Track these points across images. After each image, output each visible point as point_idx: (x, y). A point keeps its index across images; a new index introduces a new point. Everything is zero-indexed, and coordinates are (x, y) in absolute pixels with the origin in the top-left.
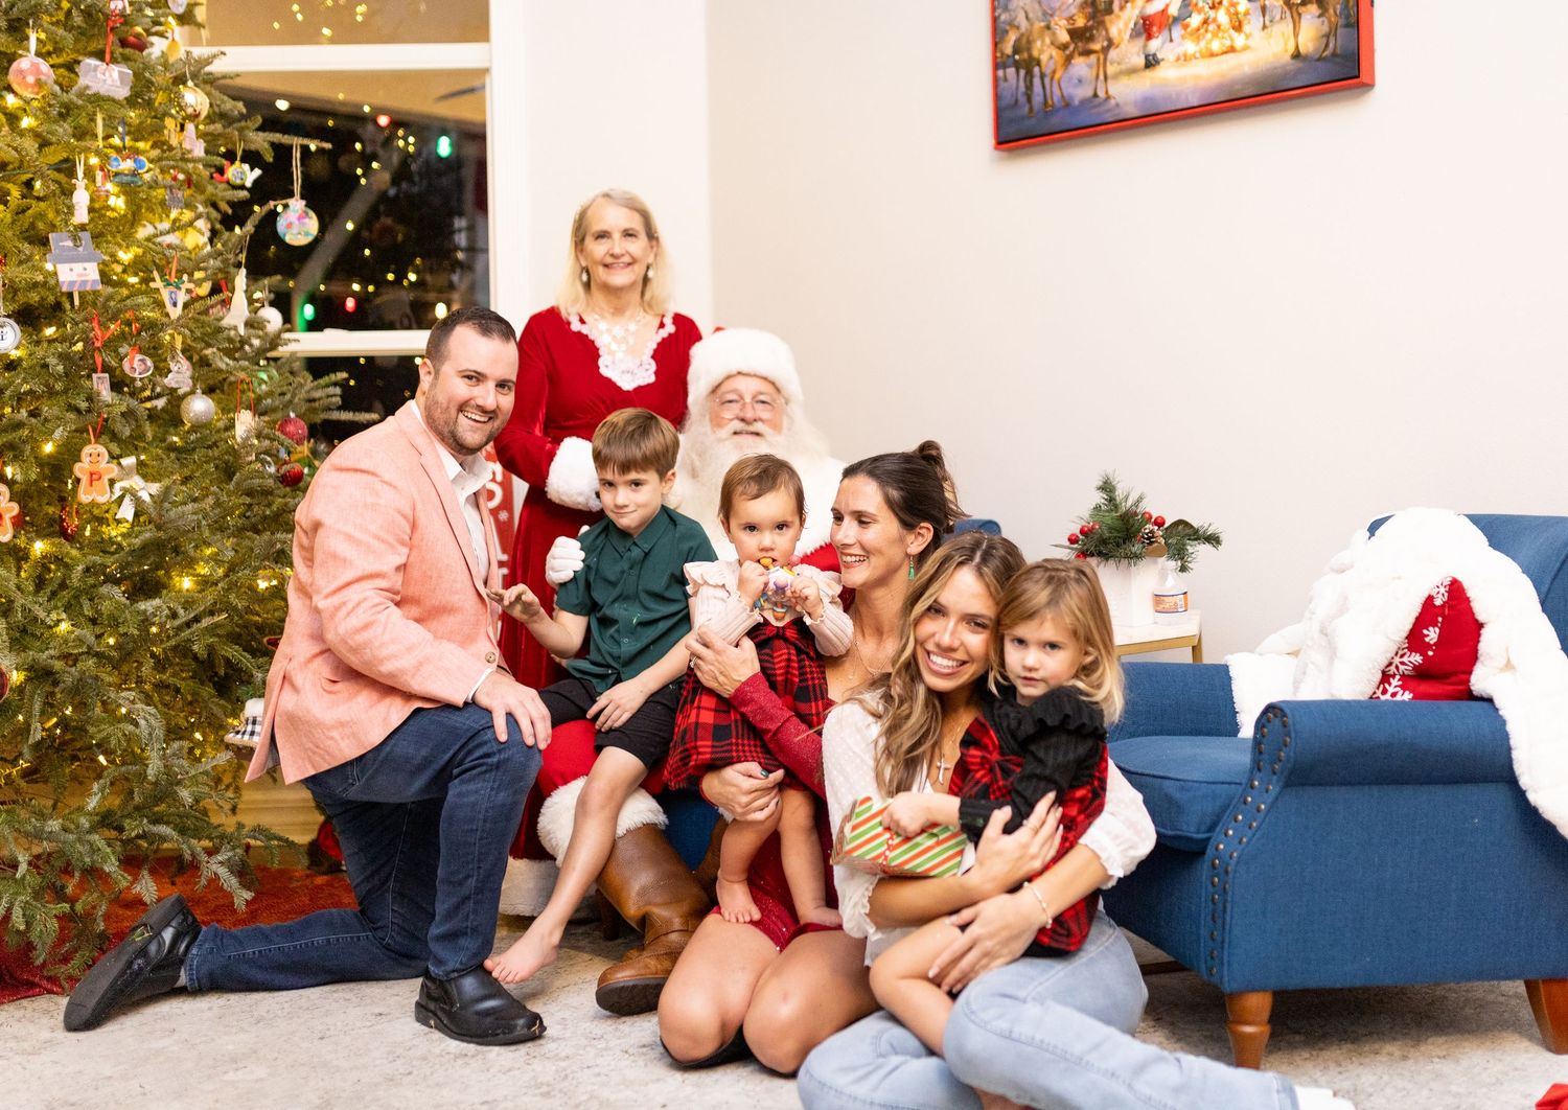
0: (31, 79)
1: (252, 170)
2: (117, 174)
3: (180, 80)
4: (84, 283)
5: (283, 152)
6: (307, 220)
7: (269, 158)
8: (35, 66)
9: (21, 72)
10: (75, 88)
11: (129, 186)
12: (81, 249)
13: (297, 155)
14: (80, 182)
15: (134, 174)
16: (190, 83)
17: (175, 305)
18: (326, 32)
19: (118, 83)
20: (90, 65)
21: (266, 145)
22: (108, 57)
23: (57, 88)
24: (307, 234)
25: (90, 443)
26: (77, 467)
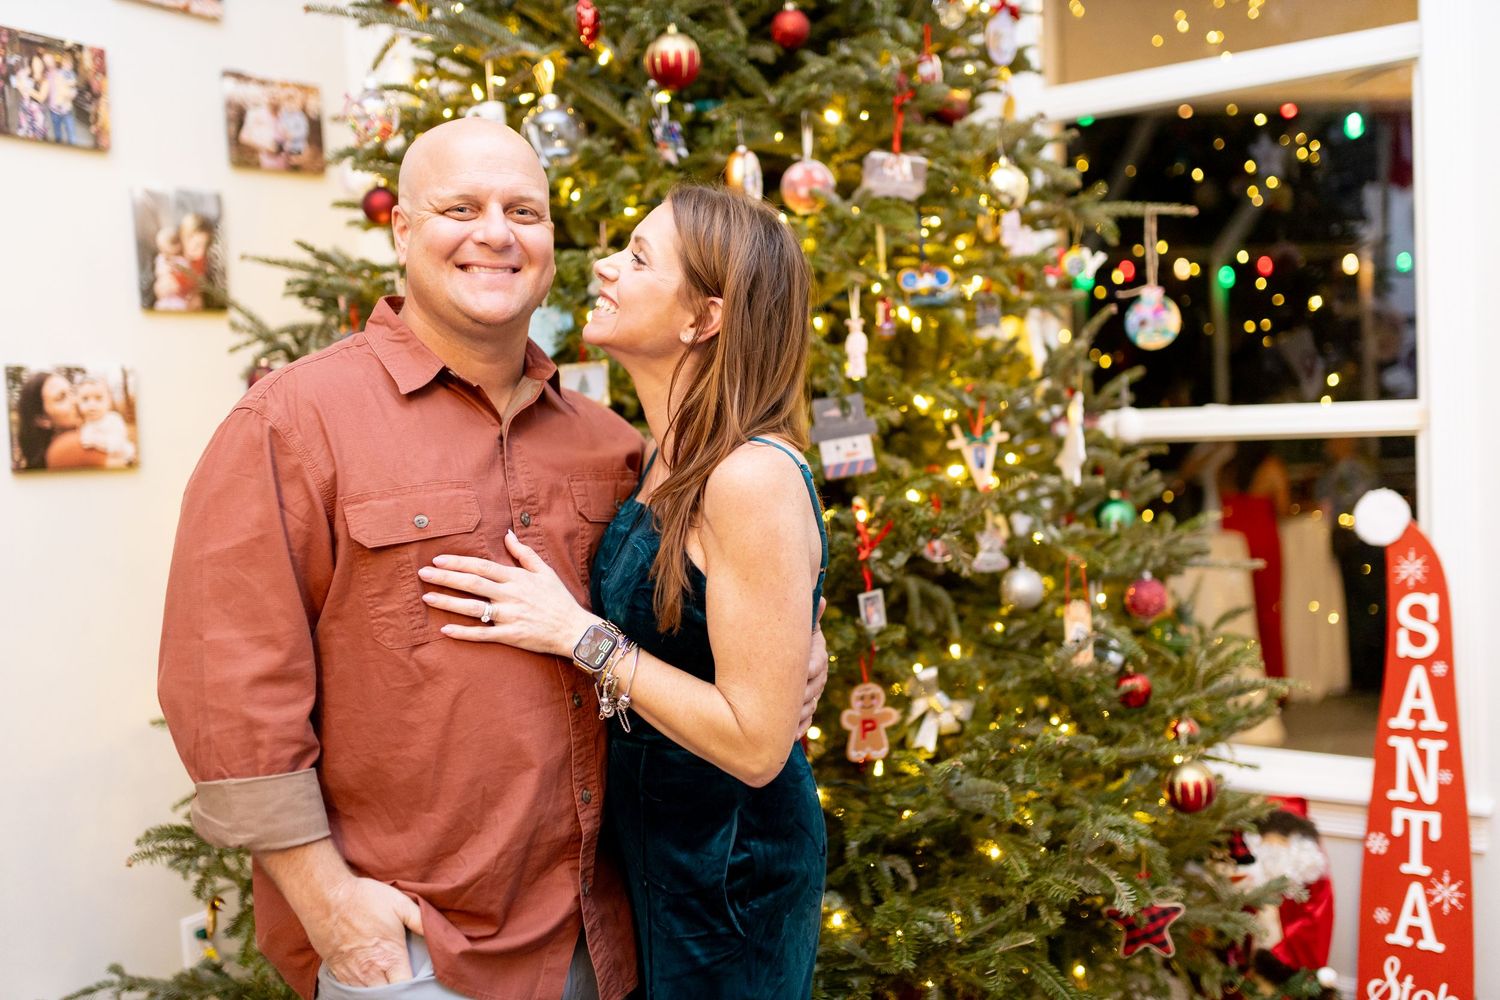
0: (803, 192)
1: (1093, 253)
2: (915, 295)
3: (991, 159)
4: (854, 464)
5: (1131, 230)
6: (1165, 315)
7: (1113, 239)
8: (809, 174)
9: (794, 185)
10: (857, 194)
11: (928, 307)
12: (850, 419)
13: (1151, 227)
14: (855, 322)
15: (933, 292)
16: (1003, 160)
17: (982, 465)
18: (1214, 37)
19: (910, 178)
20: (874, 161)
21: (1110, 223)
22: (896, 145)
23: (835, 199)
24: (1164, 332)
25: (862, 681)
26: (846, 714)
